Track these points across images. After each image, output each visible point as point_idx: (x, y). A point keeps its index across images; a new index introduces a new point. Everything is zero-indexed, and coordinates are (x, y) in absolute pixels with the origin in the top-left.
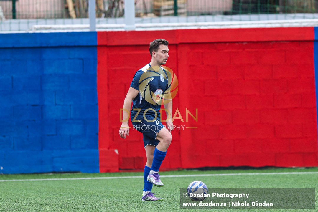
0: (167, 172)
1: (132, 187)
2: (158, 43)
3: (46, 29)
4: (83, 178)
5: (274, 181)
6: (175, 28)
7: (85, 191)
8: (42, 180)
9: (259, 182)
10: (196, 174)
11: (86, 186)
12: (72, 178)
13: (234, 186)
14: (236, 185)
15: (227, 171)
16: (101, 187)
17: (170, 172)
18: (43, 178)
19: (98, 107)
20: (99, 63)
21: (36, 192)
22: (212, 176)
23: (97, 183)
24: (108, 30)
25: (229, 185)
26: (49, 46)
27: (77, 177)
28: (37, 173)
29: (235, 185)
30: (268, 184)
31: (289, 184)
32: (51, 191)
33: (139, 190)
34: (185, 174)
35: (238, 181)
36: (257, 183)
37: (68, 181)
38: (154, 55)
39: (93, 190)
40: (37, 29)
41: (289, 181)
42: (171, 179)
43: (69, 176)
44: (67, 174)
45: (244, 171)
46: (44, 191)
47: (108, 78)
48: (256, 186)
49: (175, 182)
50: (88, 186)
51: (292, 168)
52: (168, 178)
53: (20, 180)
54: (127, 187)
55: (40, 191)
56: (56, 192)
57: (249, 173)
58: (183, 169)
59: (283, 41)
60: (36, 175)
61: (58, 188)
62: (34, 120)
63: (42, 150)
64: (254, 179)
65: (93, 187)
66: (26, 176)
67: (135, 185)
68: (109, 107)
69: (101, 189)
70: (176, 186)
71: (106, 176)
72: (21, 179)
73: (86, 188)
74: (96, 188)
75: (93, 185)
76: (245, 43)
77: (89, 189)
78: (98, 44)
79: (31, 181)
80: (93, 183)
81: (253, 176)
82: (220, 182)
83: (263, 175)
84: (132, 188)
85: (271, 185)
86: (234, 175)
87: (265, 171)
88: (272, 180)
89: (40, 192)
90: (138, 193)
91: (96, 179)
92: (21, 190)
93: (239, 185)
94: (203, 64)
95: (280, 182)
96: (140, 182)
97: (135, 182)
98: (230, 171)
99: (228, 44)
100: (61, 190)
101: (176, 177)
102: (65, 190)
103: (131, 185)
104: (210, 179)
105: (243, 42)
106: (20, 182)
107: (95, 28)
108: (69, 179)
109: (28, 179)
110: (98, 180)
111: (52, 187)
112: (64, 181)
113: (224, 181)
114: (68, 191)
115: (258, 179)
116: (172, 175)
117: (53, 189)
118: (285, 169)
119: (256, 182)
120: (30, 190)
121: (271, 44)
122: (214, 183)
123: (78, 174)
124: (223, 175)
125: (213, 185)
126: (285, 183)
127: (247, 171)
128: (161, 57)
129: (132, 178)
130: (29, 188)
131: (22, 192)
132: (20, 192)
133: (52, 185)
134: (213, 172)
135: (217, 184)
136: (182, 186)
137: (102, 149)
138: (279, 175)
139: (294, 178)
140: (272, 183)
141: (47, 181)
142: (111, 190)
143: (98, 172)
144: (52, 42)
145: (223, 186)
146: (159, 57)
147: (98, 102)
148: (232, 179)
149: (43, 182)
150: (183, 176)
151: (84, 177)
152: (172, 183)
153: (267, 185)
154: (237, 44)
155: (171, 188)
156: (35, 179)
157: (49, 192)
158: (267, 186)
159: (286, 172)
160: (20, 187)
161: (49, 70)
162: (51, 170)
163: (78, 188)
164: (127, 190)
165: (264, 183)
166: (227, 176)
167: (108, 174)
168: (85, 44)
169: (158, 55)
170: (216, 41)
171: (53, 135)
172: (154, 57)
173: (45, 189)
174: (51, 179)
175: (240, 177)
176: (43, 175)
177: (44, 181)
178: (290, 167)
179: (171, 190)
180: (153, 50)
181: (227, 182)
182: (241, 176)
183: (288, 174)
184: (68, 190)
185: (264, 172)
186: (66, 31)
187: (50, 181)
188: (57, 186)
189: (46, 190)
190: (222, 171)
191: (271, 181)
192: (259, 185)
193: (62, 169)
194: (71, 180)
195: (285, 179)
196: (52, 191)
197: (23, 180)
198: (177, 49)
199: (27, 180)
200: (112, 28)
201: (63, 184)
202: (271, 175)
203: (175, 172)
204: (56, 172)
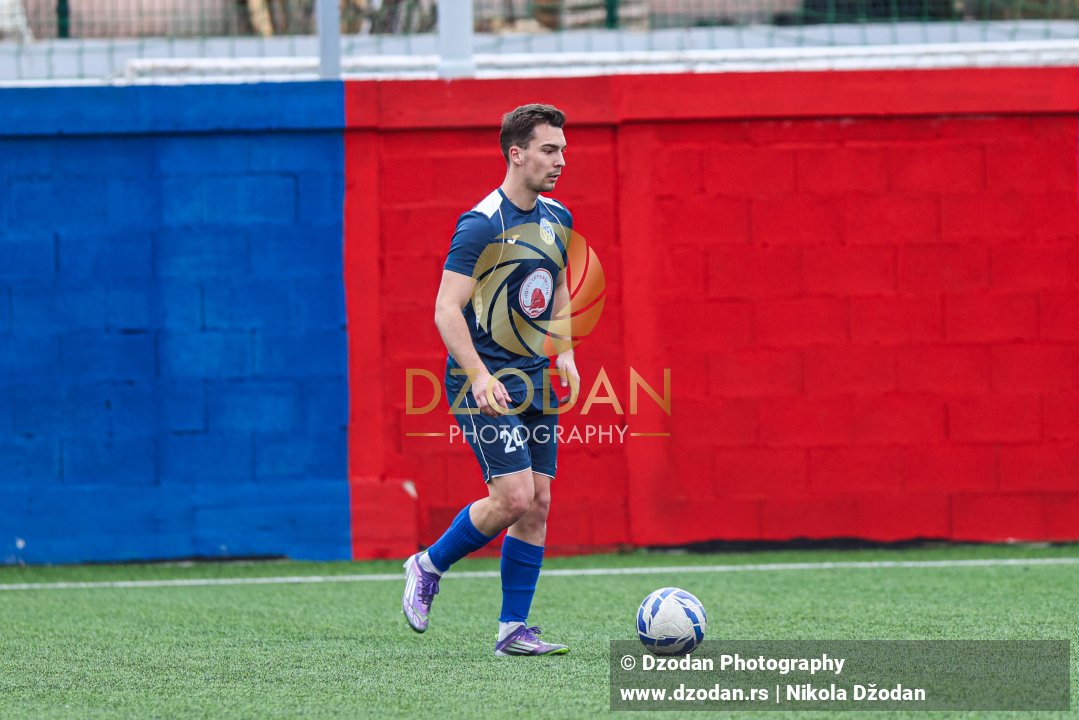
0: (579, 559)
1: (463, 608)
2: (530, 118)
3: (170, 71)
4: (296, 579)
5: (945, 588)
6: (609, 71)
7: (303, 623)
8: (156, 583)
9: (894, 591)
10: (680, 563)
11: (305, 605)
12: (258, 576)
13: (808, 604)
14: (816, 601)
15: (785, 554)
16: (356, 610)
17: (591, 559)
18: (161, 579)
19: (348, 337)
20: (350, 187)
21: (136, 624)
22: (735, 572)
23: (343, 593)
24: (380, 76)
25: (791, 603)
26: (182, 129)
27: (274, 575)
28: (140, 561)
29: (812, 603)
30: (925, 599)
31: (994, 600)
32: (186, 623)
33: (486, 618)
34: (644, 565)
35: (823, 590)
36: (886, 597)
37: (243, 587)
38: (514, 160)
39: (330, 617)
40: (141, 73)
41: (995, 590)
42: (595, 581)
43: (248, 572)
44: (242, 564)
45: (844, 554)
46: (163, 622)
47: (382, 239)
48: (882, 605)
49: (607, 593)
50: (312, 606)
51: (1004, 545)
52: (583, 577)
53: (83, 585)
54: (444, 609)
55: (152, 621)
56: (205, 623)
57: (859, 560)
58: (636, 546)
59: (976, 114)
60: (136, 567)
61: (210, 611)
62: (130, 383)
63: (157, 483)
64: (877, 581)
65: (331, 607)
66: (104, 569)
67: (471, 601)
68: (383, 338)
69: (358, 616)
70: (611, 607)
71: (375, 572)
72: (85, 581)
73: (305, 611)
74: (340, 611)
75: (332, 603)
76: (846, 122)
77: (317, 616)
78: (346, 124)
79: (119, 588)
80: (330, 594)
81: (874, 570)
82: (759, 593)
83: (907, 569)
84: (462, 612)
85: (935, 602)
86: (810, 570)
87: (914, 554)
88: (939, 586)
89: (151, 626)
90: (483, 628)
91: (339, 583)
92: (85, 618)
93: (826, 603)
94: (703, 190)
95: (966, 591)
96: (490, 591)
97: (473, 590)
98: (796, 554)
99: (787, 124)
100: (221, 617)
101: (610, 576)
102: (234, 618)
103: (457, 602)
104: (728, 581)
105: (838, 117)
106: (82, 589)
107: (338, 69)
108: (249, 581)
109: (111, 580)
110: (347, 584)
111: (191, 609)
112: (232, 587)
113: (774, 589)
114: (247, 623)
115: (889, 581)
116: (597, 566)
117: (195, 615)
118: (982, 549)
119: (882, 591)
120: (114, 617)
121: (935, 123)
122: (740, 596)
123: (280, 563)
124: (773, 567)
125: (738, 601)
126: (982, 595)
127: (852, 554)
128: (539, 166)
129: (463, 579)
130: (114, 610)
131: (90, 623)
132: (80, 624)
133: (190, 601)
134: (739, 557)
135: (750, 598)
136: (632, 605)
137: (359, 480)
138: (963, 567)
139: (1012, 577)
140: (936, 594)
141: (175, 588)
142: (391, 620)
143: (347, 558)
144: (192, 117)
145: (772, 604)
146: (531, 165)
147: (347, 321)
148: (801, 580)
149: (159, 589)
150: (637, 570)
151: (298, 574)
152: (597, 593)
153: (921, 602)
154: (819, 124)
155: (595, 613)
156: (133, 579)
157: (181, 625)
158: (920, 605)
159: (986, 557)
160: (83, 609)
161: (182, 213)
162: (188, 551)
163: (280, 612)
164: (444, 619)
165: (909, 595)
166: (785, 570)
167: (381, 564)
168: (303, 122)
169: (527, 159)
170: (748, 113)
171: (194, 433)
172: (517, 165)
173: (167, 615)
174: (186, 582)
175: (828, 576)
176: (160, 566)
177: (165, 587)
178: (999, 540)
179: (596, 618)
180: (514, 142)
181: (786, 592)
182: (833, 571)
183: (991, 566)
184: (245, 617)
185: (909, 559)
186: (238, 79)
187: (185, 587)
188: (208, 606)
189: (169, 618)
190: (767, 555)
191: (935, 589)
192: (893, 601)
193: (223, 548)
194: (254, 585)
195: (981, 583)
196: (191, 623)
197: (91, 585)
198: (614, 141)
199: (107, 584)
200: (396, 69)
201: (228, 597)
202: (934, 568)
203: (607, 557)
204: (205, 558)
